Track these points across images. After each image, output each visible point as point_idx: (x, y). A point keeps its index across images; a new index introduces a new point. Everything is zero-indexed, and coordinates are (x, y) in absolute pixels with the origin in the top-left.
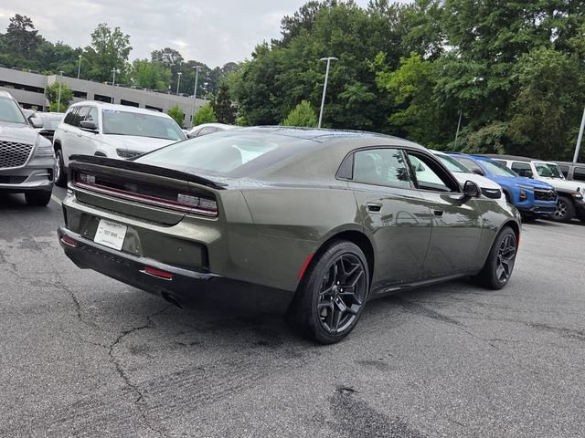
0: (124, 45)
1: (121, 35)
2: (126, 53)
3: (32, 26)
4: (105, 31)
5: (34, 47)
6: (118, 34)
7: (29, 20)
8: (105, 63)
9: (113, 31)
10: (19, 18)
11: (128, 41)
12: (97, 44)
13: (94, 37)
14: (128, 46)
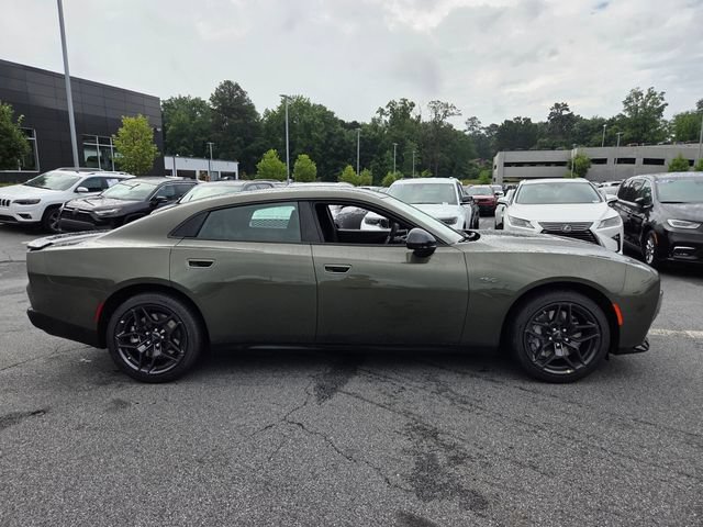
0: (658, 104)
1: (655, 94)
2: (661, 110)
3: (567, 110)
4: (638, 94)
5: (570, 126)
6: (651, 94)
7: (566, 105)
8: (638, 126)
9: (645, 93)
10: (557, 106)
11: (662, 99)
12: (630, 109)
13: (625, 103)
14: (663, 103)
